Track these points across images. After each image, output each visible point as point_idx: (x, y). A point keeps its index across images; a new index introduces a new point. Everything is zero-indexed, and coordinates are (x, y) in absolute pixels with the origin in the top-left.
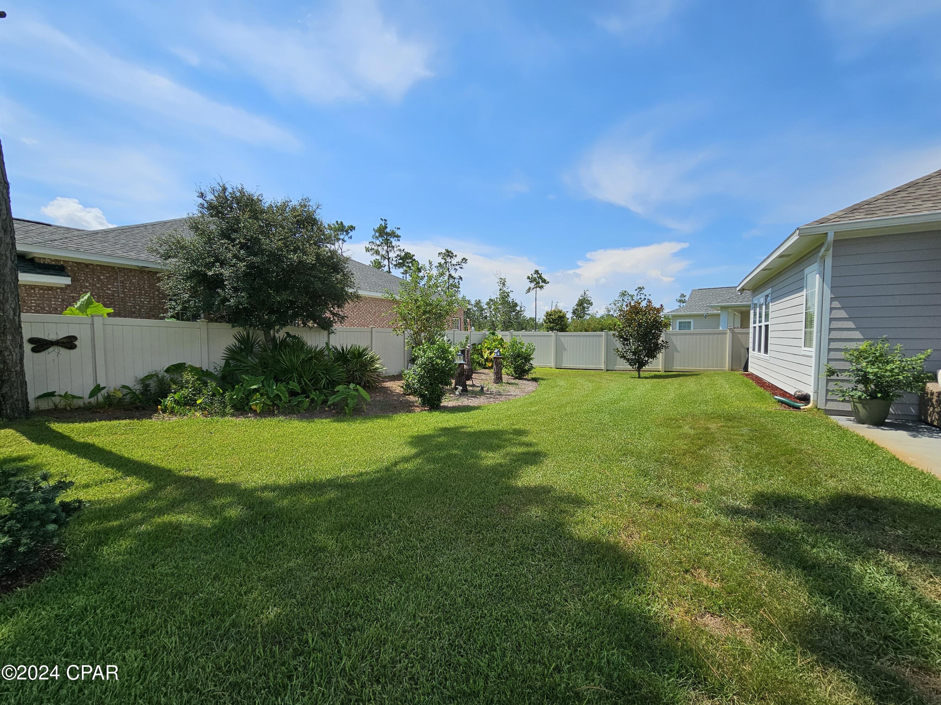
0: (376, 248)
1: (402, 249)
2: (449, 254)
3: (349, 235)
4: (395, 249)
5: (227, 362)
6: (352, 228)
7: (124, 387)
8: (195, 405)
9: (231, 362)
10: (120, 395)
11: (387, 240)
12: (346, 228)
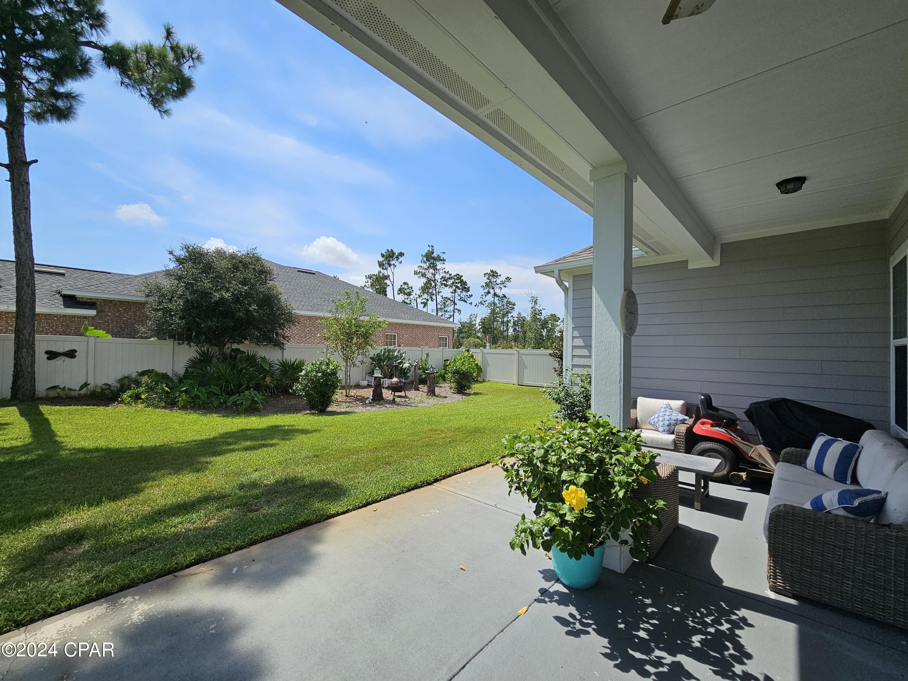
0: (423, 271)
1: (447, 271)
2: (494, 274)
3: (399, 261)
4: (441, 271)
5: (187, 370)
6: (401, 254)
7: (106, 384)
8: (141, 398)
9: (189, 369)
10: (99, 390)
11: (434, 264)
12: (396, 254)
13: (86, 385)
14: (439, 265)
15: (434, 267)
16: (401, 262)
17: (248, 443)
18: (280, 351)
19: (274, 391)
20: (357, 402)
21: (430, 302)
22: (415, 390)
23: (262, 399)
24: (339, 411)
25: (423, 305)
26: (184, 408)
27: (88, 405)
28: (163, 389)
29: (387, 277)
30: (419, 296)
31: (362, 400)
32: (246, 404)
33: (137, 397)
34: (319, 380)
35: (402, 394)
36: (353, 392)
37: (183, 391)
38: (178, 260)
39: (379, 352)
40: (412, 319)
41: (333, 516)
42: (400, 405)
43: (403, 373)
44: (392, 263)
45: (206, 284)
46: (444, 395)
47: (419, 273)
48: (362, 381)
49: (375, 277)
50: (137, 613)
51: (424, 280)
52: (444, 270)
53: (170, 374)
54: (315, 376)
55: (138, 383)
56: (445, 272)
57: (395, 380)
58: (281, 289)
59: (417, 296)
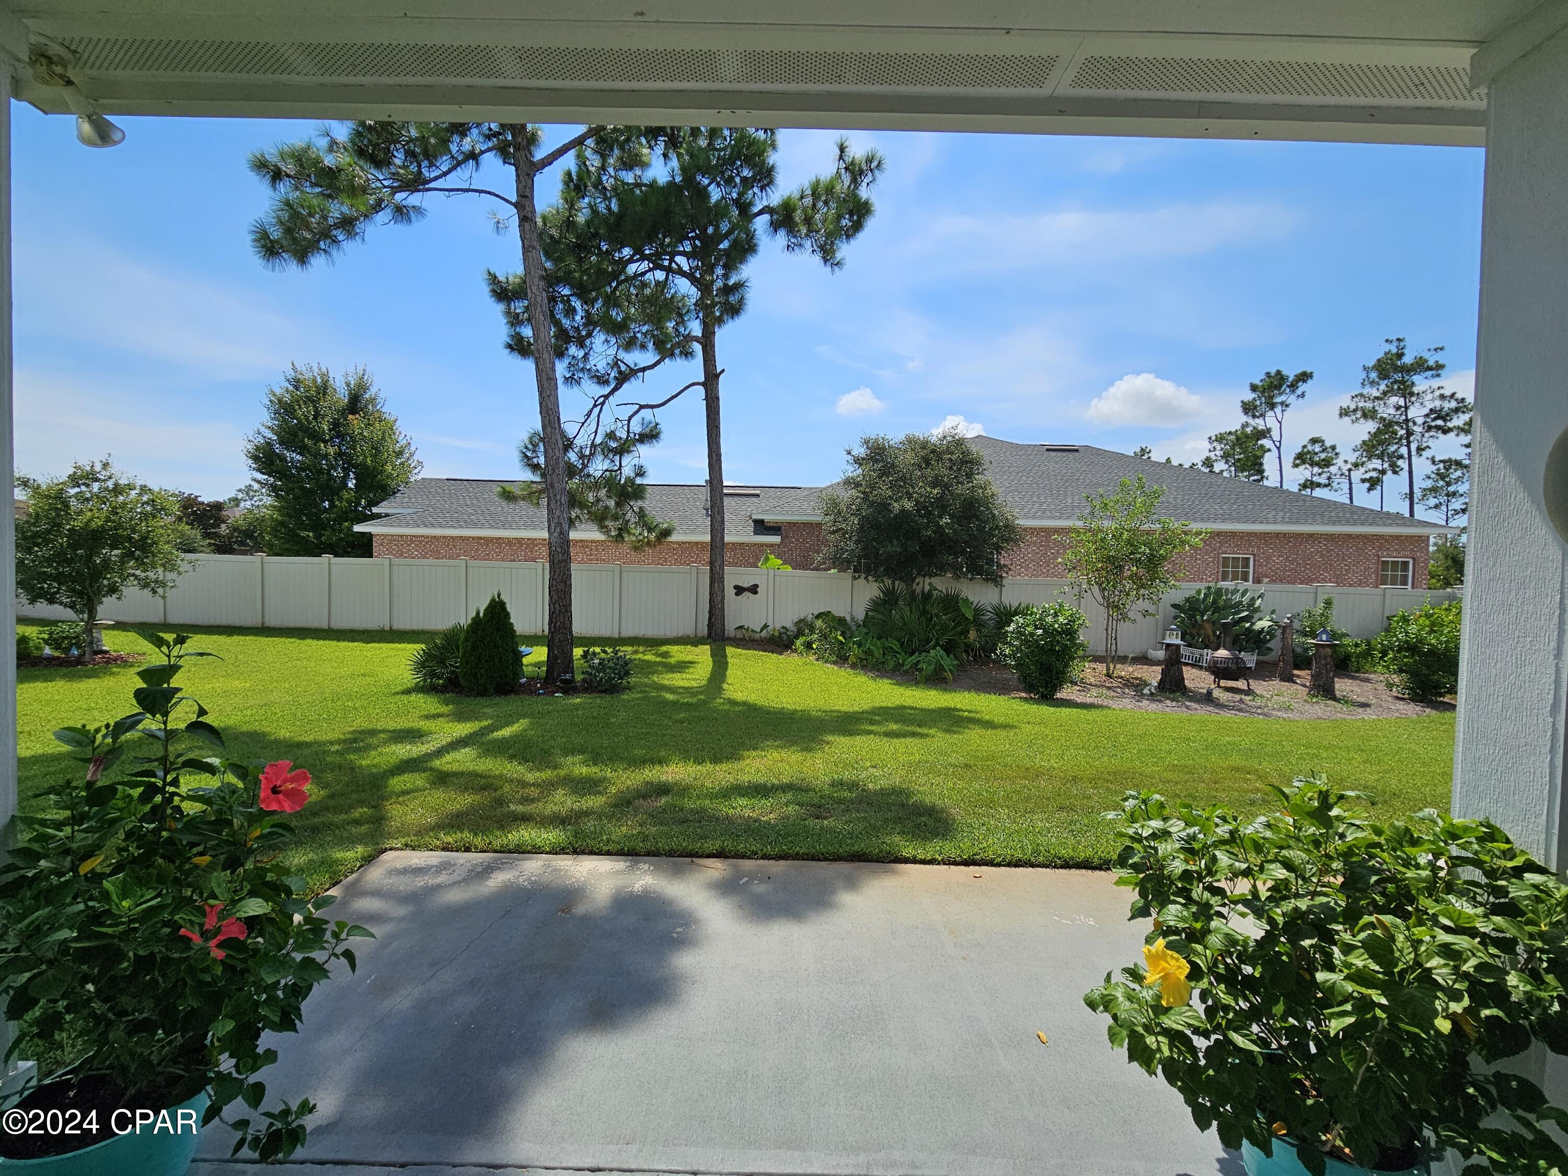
0: (1369, 405)
1: (1447, 394)
3: (1299, 392)
5: (867, 614)
6: (1304, 377)
7: (783, 627)
8: (813, 648)
9: (870, 613)
10: (777, 634)
11: (1403, 382)
12: (1291, 379)
13: (766, 626)
14: (1421, 383)
15: (1406, 391)
16: (1303, 395)
17: (894, 727)
18: (997, 590)
19: (980, 654)
20: (1127, 691)
21: (1389, 477)
22: (1282, 680)
23: (954, 666)
24: (1079, 701)
25: (1367, 485)
26: (854, 666)
27: (765, 651)
28: (836, 638)
29: (1265, 433)
30: (1356, 465)
31: (1137, 686)
32: (927, 669)
33: (809, 646)
34: (1036, 641)
35: (1241, 684)
36: (1124, 670)
37: (854, 643)
38: (858, 461)
39: (1193, 593)
40: (1298, 522)
41: (906, 861)
42: (1226, 707)
43: (1257, 641)
44: (1278, 400)
45: (884, 490)
46: (1362, 700)
47: (1355, 411)
48: (1155, 649)
49: (1233, 437)
50: (641, 882)
51: (1371, 426)
52: (1437, 393)
53: (848, 618)
54: (1032, 634)
55: (812, 629)
56: (1442, 397)
57: (1222, 653)
58: (995, 488)
59: (1349, 466)
